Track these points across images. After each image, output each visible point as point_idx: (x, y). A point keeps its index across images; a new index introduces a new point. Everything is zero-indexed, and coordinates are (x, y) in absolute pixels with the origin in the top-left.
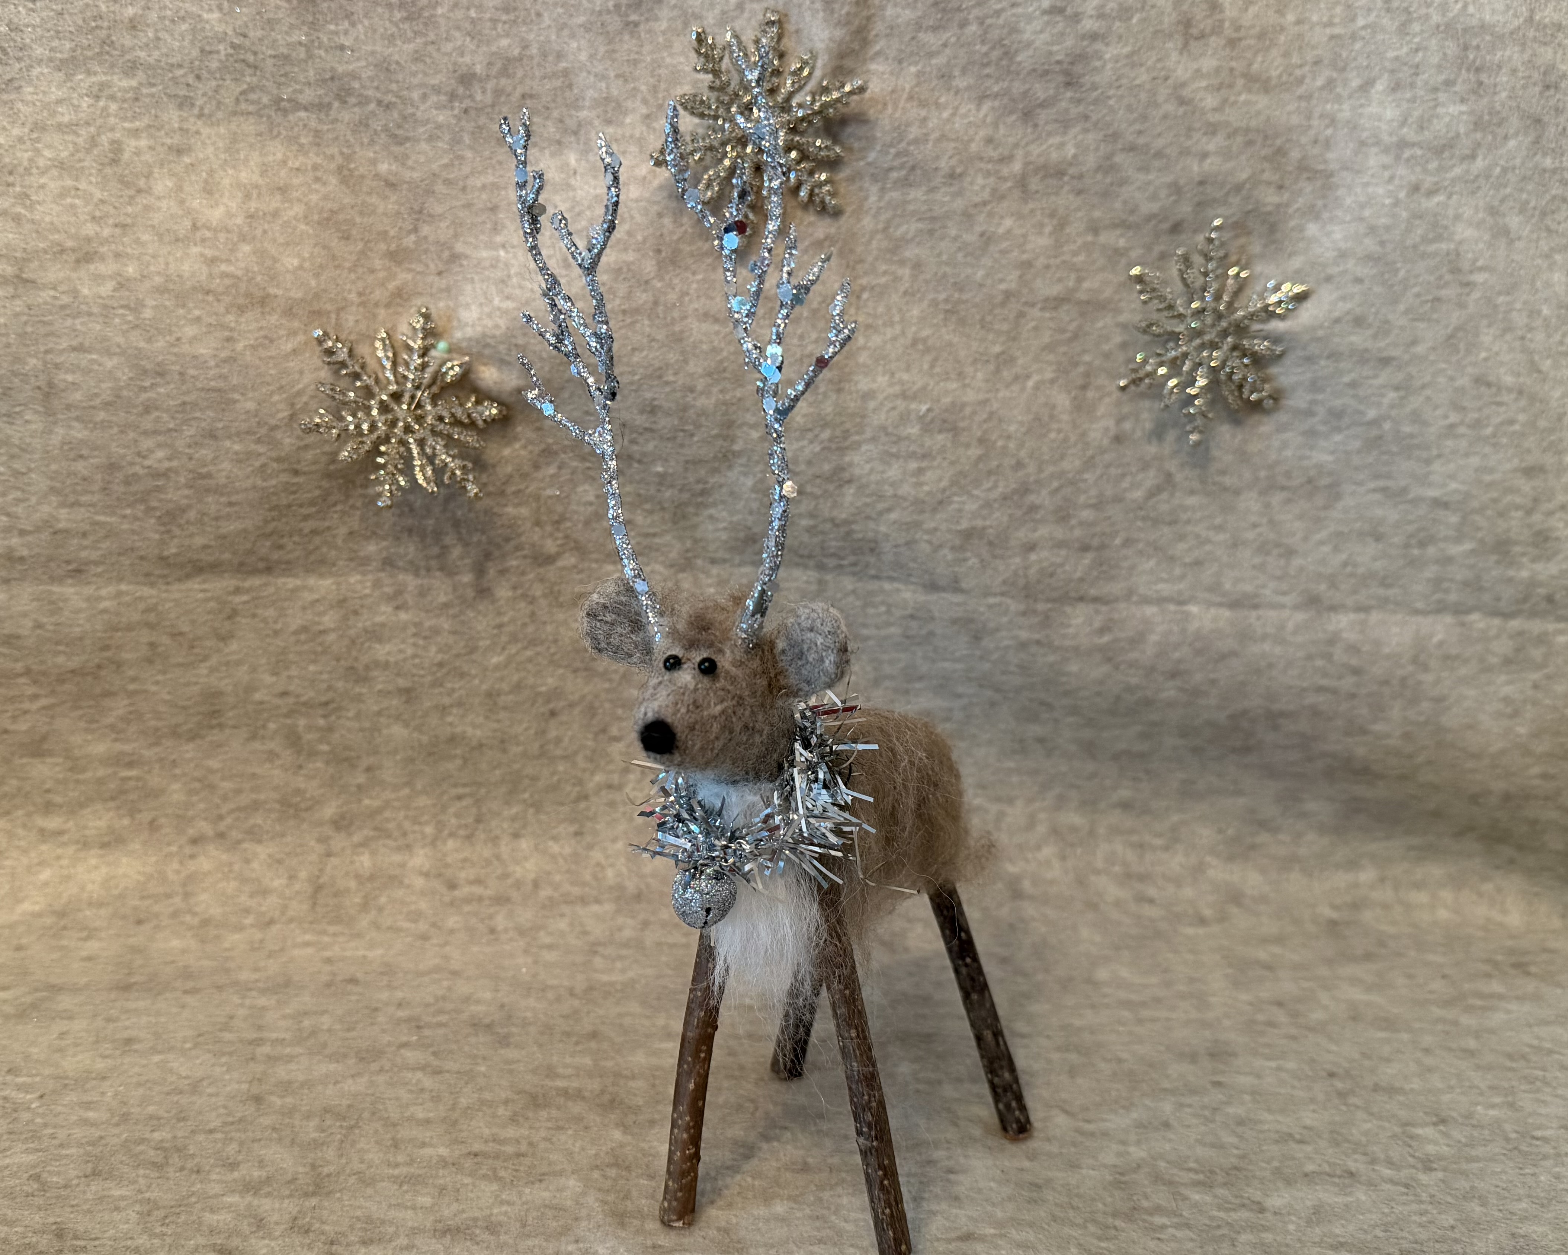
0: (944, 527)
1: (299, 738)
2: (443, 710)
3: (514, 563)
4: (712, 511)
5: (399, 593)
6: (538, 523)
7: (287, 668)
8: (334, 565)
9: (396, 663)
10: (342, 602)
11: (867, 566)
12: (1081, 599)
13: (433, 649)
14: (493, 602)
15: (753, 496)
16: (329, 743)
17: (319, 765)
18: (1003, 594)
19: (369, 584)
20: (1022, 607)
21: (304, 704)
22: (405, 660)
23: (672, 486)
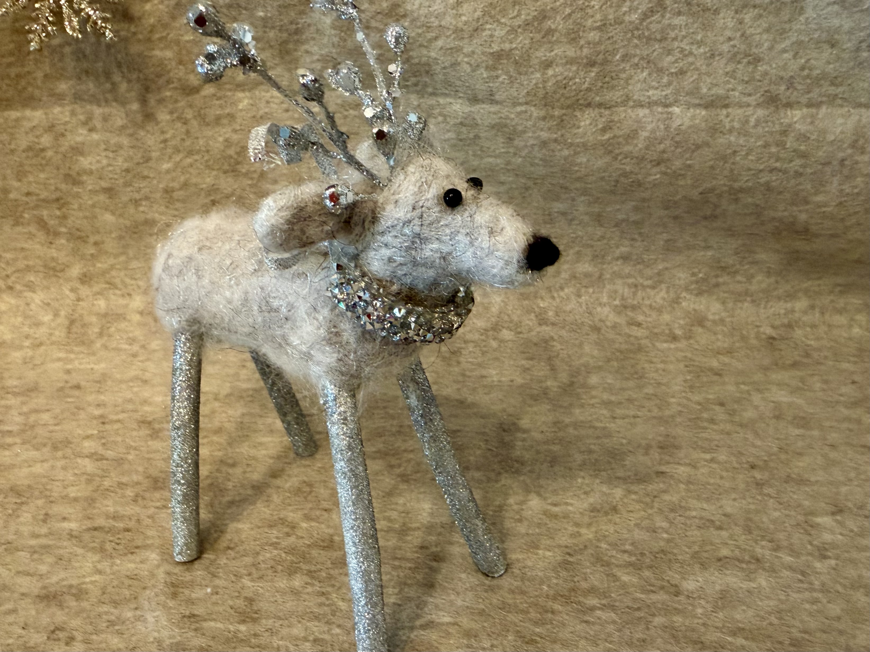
0: (478, 51)
1: (46, 223)
2: (136, 203)
3: (168, 94)
4: (306, 47)
5: (89, 119)
6: (180, 62)
7: (26, 176)
8: (40, 100)
9: (97, 170)
10: (51, 128)
11: (426, 85)
12: (589, 105)
13: (120, 160)
14: (157, 123)
15: (333, 32)
16: (66, 227)
17: (63, 241)
18: (527, 103)
19: (67, 113)
20: (542, 113)
21: (44, 200)
22: (103, 168)
23: (273, 28)
